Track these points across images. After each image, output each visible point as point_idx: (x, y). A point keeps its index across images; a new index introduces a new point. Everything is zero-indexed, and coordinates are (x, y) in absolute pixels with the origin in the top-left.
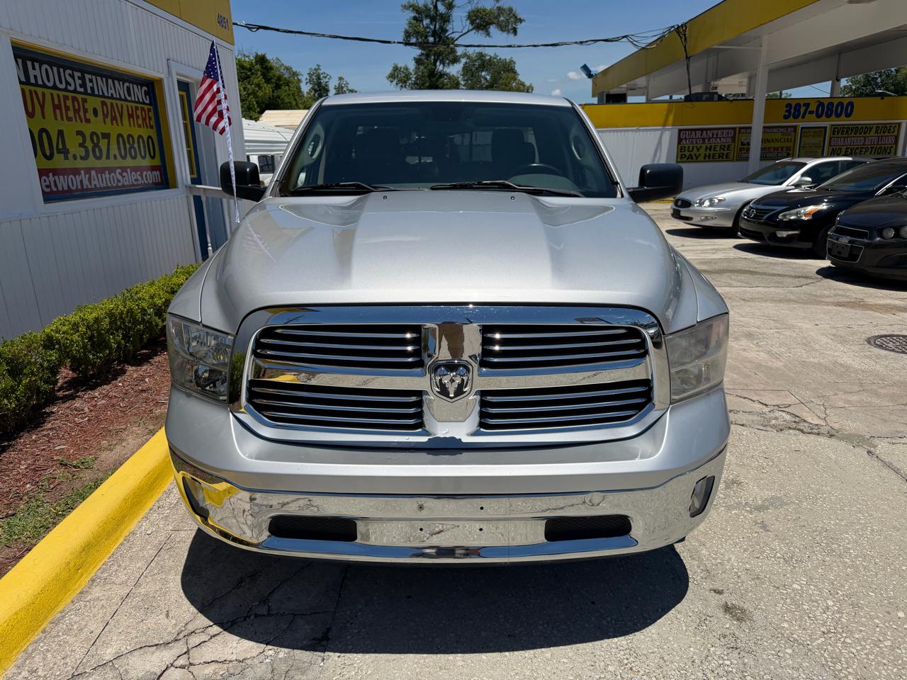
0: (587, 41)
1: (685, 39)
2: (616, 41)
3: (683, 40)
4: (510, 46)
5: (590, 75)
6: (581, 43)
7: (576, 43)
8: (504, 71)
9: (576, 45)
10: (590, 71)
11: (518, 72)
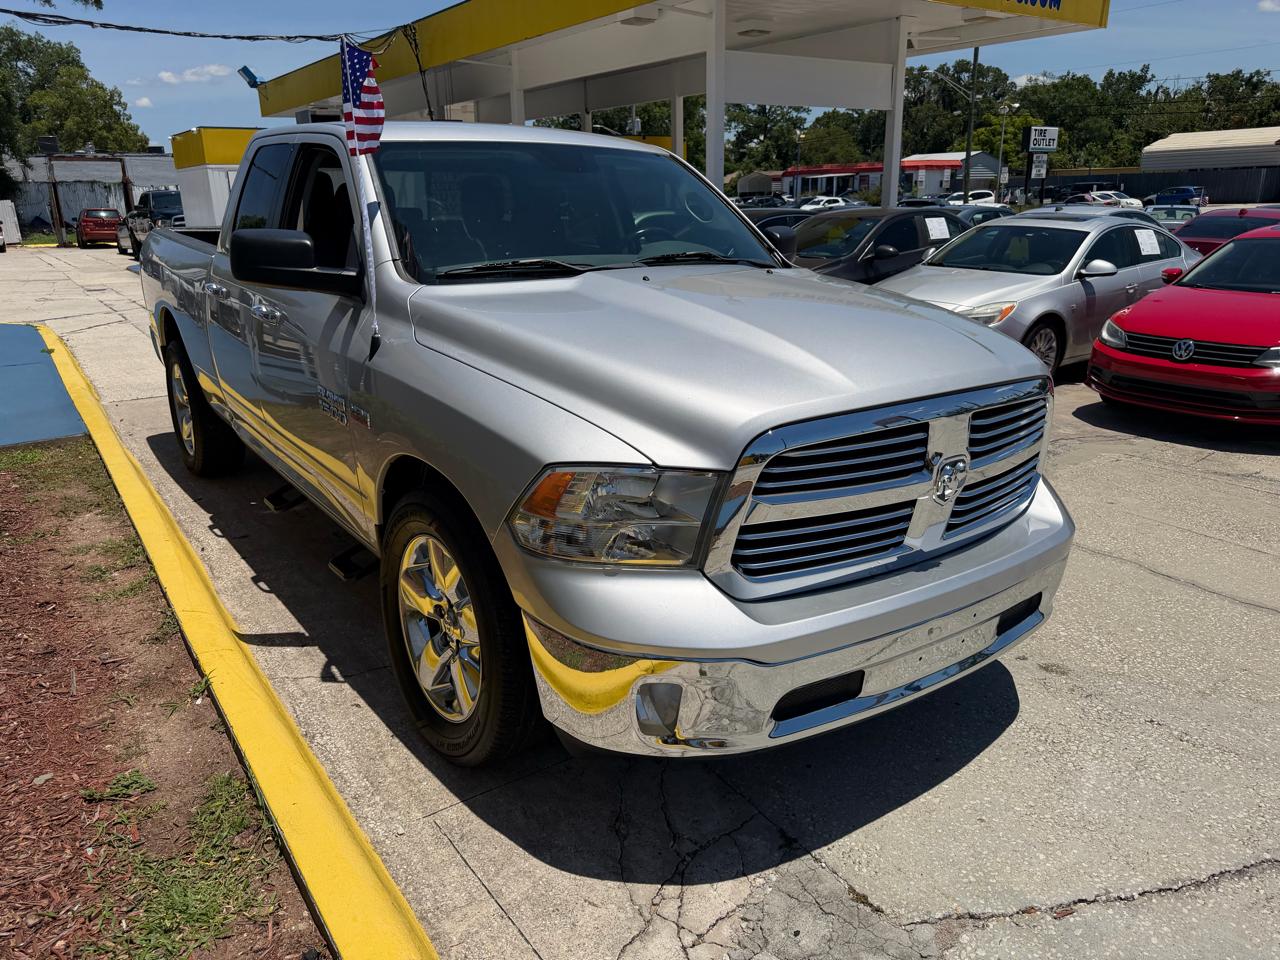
0: (296, 37)
1: (416, 46)
2: (332, 40)
3: (414, 46)
4: (189, 34)
5: (253, 82)
6: (289, 38)
7: (282, 38)
8: (59, 62)
9: (281, 41)
10: (255, 78)
11: (88, 65)
